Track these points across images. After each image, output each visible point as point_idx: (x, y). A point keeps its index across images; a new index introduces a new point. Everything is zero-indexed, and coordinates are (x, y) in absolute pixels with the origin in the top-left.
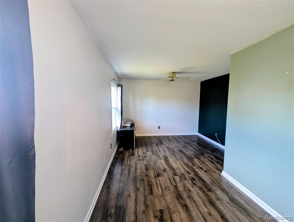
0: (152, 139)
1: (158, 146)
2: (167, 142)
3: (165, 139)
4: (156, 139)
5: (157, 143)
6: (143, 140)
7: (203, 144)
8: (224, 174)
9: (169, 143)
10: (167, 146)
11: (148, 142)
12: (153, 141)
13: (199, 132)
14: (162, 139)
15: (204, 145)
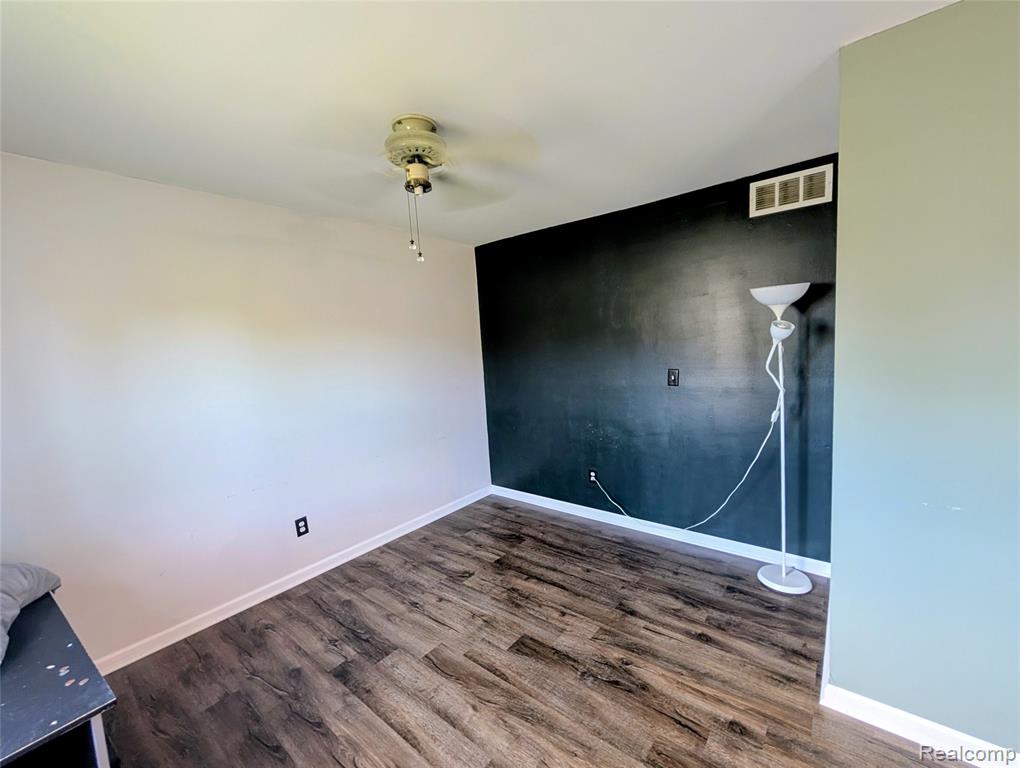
0: (276, 639)
1: (365, 694)
2: (400, 615)
3: (369, 593)
4: (308, 622)
5: (336, 660)
6: (188, 697)
7: (562, 543)
8: (834, 698)
9: (417, 617)
10: (426, 648)
11: (256, 687)
12: (296, 662)
13: (495, 481)
14: (348, 603)
15: (567, 540)
